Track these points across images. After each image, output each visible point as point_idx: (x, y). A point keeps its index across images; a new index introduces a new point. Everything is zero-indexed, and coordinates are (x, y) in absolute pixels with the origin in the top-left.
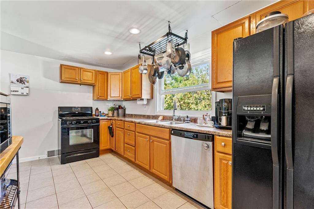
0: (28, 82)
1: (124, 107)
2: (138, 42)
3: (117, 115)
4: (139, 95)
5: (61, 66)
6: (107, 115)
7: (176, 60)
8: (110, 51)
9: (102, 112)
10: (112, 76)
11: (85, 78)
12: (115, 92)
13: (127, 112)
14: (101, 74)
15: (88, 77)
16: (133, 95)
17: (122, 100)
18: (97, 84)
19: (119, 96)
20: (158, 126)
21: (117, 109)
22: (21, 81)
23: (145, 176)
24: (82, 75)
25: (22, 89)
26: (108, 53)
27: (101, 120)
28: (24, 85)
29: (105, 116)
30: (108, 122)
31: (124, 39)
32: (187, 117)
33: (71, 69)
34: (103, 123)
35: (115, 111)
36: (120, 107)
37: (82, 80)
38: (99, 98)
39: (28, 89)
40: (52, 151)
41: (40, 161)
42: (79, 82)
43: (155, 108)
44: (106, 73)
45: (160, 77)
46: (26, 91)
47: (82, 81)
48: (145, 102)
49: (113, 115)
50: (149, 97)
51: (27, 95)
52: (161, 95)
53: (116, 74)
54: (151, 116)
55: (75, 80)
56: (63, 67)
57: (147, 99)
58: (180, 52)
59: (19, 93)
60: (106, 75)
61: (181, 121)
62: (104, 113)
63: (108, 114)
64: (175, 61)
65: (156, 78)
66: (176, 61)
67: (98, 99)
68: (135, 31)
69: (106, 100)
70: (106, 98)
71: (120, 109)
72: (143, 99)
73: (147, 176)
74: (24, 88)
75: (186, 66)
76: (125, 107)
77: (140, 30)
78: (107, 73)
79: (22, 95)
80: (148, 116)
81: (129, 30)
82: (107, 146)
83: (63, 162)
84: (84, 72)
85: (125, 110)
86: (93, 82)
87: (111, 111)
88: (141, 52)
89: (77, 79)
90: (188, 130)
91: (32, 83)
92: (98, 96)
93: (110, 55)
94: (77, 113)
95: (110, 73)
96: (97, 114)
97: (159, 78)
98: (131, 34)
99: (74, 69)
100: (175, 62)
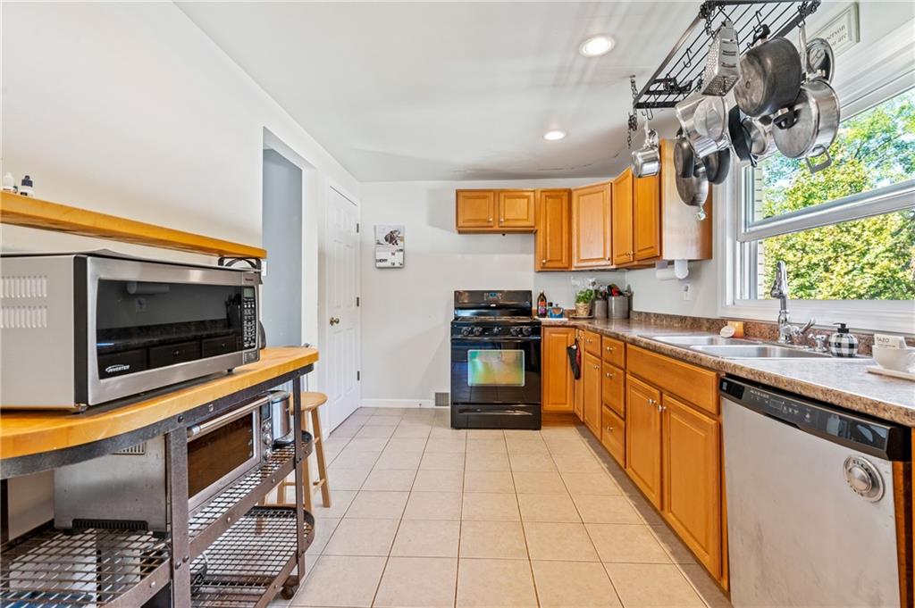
0: (402, 240)
1: (629, 290)
2: (625, 77)
3: (605, 315)
4: (652, 247)
5: (458, 192)
6: (573, 315)
7: (753, 97)
8: (558, 130)
9: (554, 306)
10: (581, 198)
11: (510, 215)
12: (593, 246)
13: (636, 307)
14: (550, 197)
15: (518, 212)
16: (639, 251)
17: (614, 267)
18: (541, 228)
19: (601, 256)
20: (681, 356)
21: (606, 297)
22: (391, 238)
23: (648, 527)
24: (502, 209)
25: (393, 254)
26: (554, 136)
27: (546, 328)
28: (396, 247)
29: (561, 316)
30: (567, 333)
31: (579, 83)
32: (843, 330)
33: (478, 198)
34: (554, 335)
35: (596, 302)
36: (613, 290)
37: (502, 220)
38: (547, 265)
39: (401, 253)
40: (443, 394)
41: (420, 412)
42: (497, 228)
43: (717, 292)
44: (566, 193)
45: (714, 174)
46: (398, 259)
47: (503, 225)
48: (680, 271)
49: (590, 314)
50: (693, 253)
51: (402, 266)
52: (743, 243)
53: (591, 191)
54: (705, 322)
55: (486, 224)
56: (461, 195)
57: (689, 261)
58: (769, 61)
59: (388, 264)
60: (565, 198)
61: (812, 344)
62: (560, 309)
63: (575, 311)
64: (751, 100)
65: (699, 184)
66: (755, 101)
67: (544, 269)
68: (598, 46)
69: (565, 269)
70: (566, 265)
71: (612, 295)
72: (671, 263)
73: (655, 530)
74: (397, 253)
75: (811, 108)
76: (632, 290)
77: (614, 37)
78: (569, 192)
79: (393, 267)
80: (695, 319)
81: (578, 53)
82: (566, 404)
83: (456, 425)
84: (507, 201)
85: (630, 299)
86: (531, 223)
87: (585, 302)
88: (638, 106)
89: (491, 220)
90: (781, 386)
91: (409, 241)
92: (544, 261)
93: (562, 139)
94: (494, 305)
95: (575, 190)
96: (541, 310)
97: (710, 181)
98: (590, 58)
99: (485, 197)
100: (753, 105)
